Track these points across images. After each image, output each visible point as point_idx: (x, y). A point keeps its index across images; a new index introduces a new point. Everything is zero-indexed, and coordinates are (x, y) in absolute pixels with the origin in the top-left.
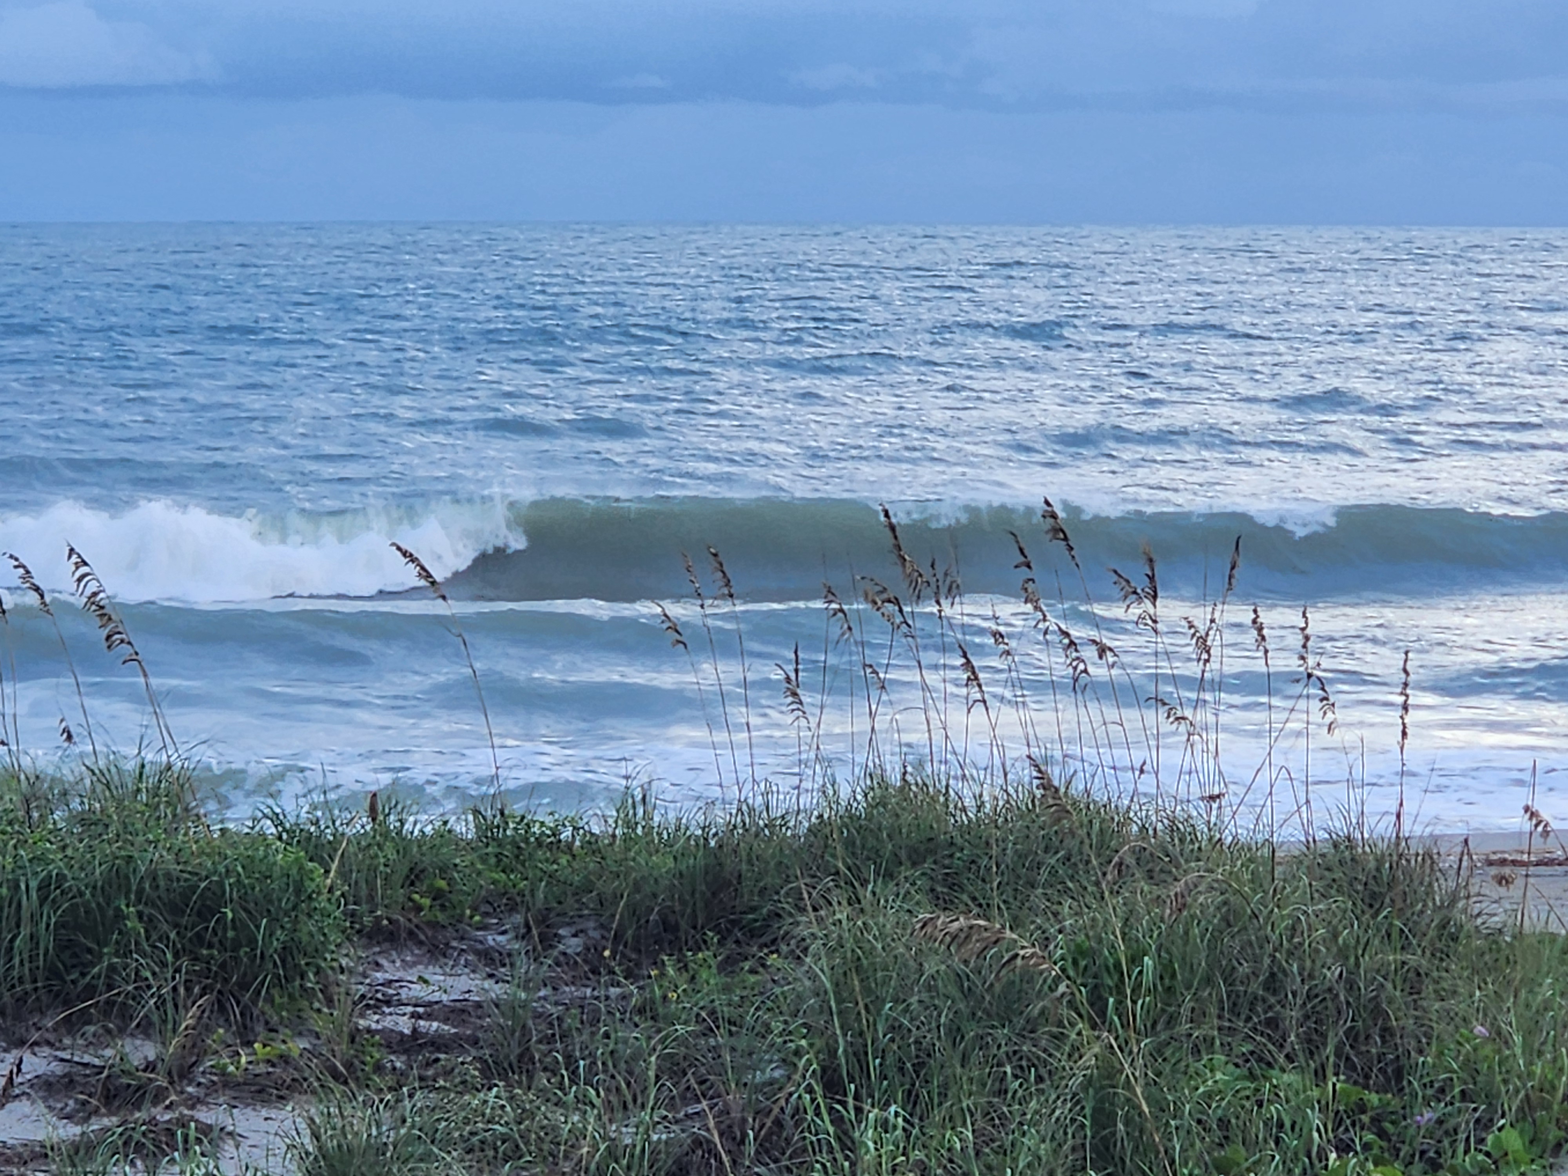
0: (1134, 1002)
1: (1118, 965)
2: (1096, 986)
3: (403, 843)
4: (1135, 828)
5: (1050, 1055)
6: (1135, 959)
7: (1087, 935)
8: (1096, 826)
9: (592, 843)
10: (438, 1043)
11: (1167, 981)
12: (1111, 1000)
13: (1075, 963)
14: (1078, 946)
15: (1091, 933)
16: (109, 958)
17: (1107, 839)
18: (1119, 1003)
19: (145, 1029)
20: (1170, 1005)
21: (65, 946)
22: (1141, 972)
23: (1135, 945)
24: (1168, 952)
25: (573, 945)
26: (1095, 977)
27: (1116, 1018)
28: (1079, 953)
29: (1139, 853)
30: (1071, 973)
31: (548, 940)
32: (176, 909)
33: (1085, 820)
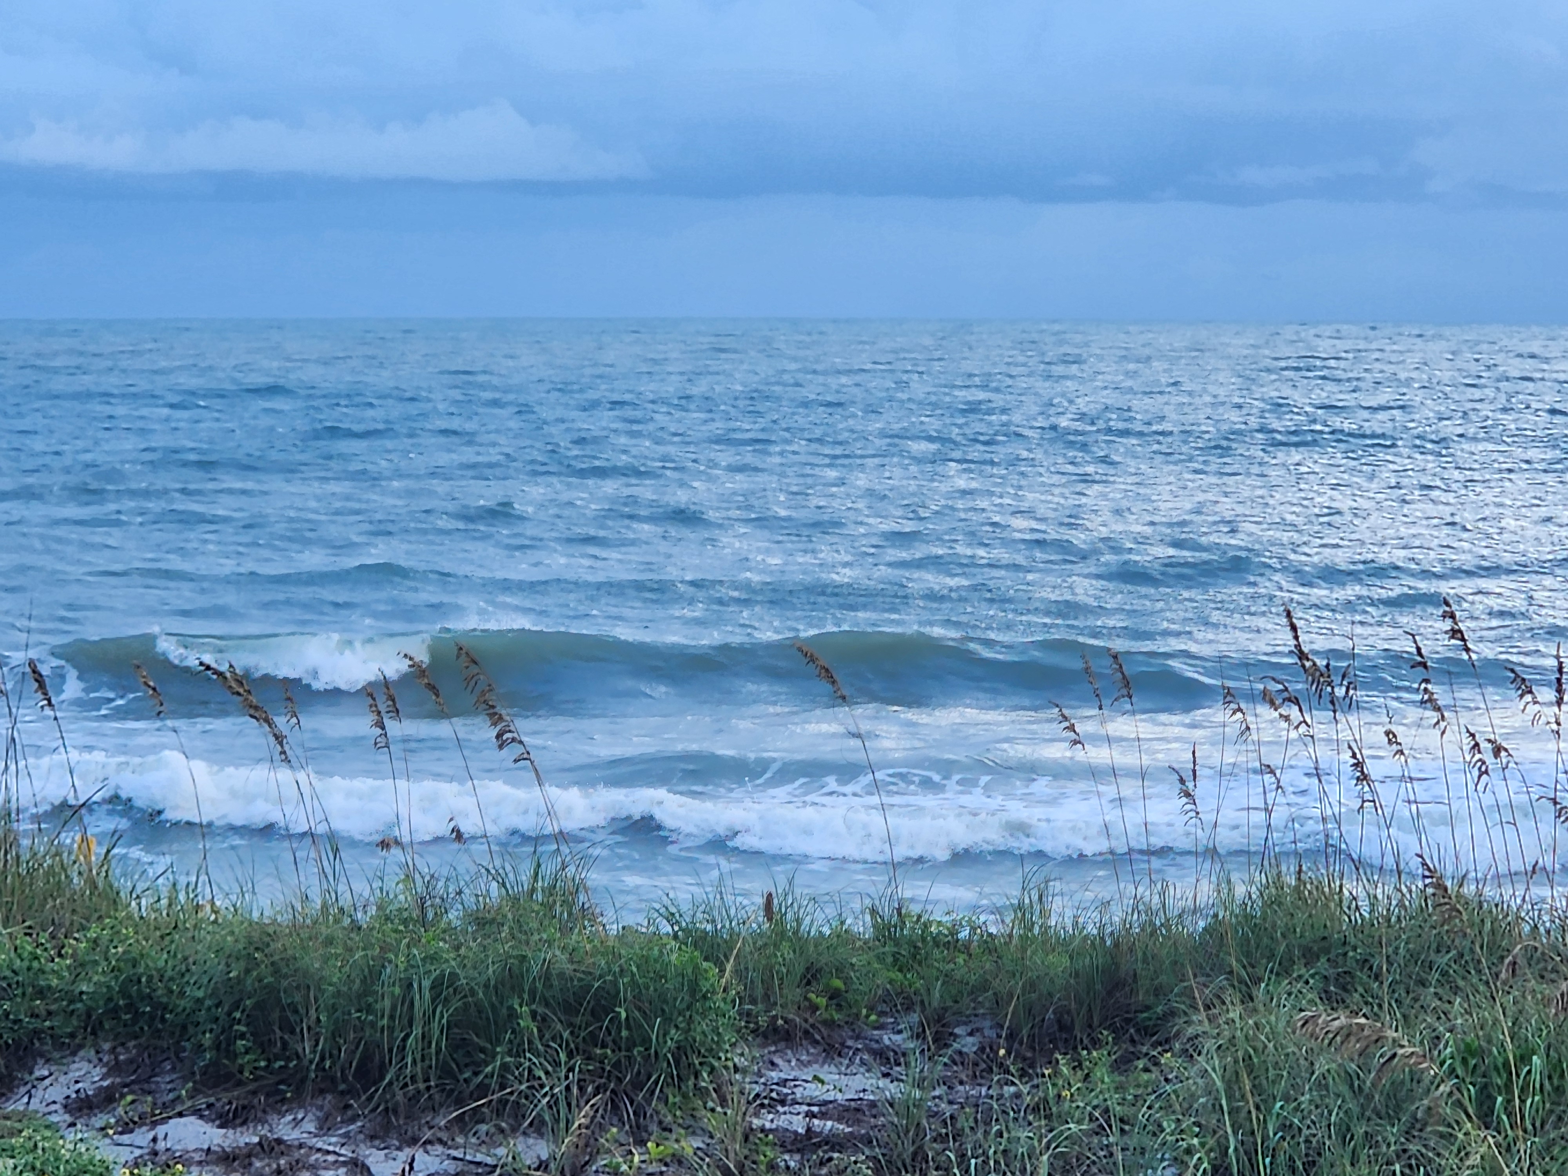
0: (1523, 1102)
1: (1506, 1063)
2: (1485, 1086)
3: (799, 942)
4: (1527, 928)
5: (1439, 1155)
6: (1524, 1058)
7: (1477, 1036)
8: (1488, 925)
9: (989, 944)
10: (834, 1143)
11: (1556, 1081)
12: (1500, 1099)
13: (1464, 1061)
14: (1468, 1045)
15: (1481, 1033)
16: (502, 1057)
17: (1499, 938)
18: (1509, 1101)
19: (538, 1127)
20: (1559, 1104)
21: (458, 1045)
22: (1529, 1072)
23: (1523, 1045)
24: (1556, 1050)
25: (968, 1044)
26: (1484, 1076)
27: (1505, 1118)
28: (1467, 1053)
29: (1531, 953)
30: (1459, 1071)
31: (942, 1040)
32: (569, 1008)
33: (1477, 920)
